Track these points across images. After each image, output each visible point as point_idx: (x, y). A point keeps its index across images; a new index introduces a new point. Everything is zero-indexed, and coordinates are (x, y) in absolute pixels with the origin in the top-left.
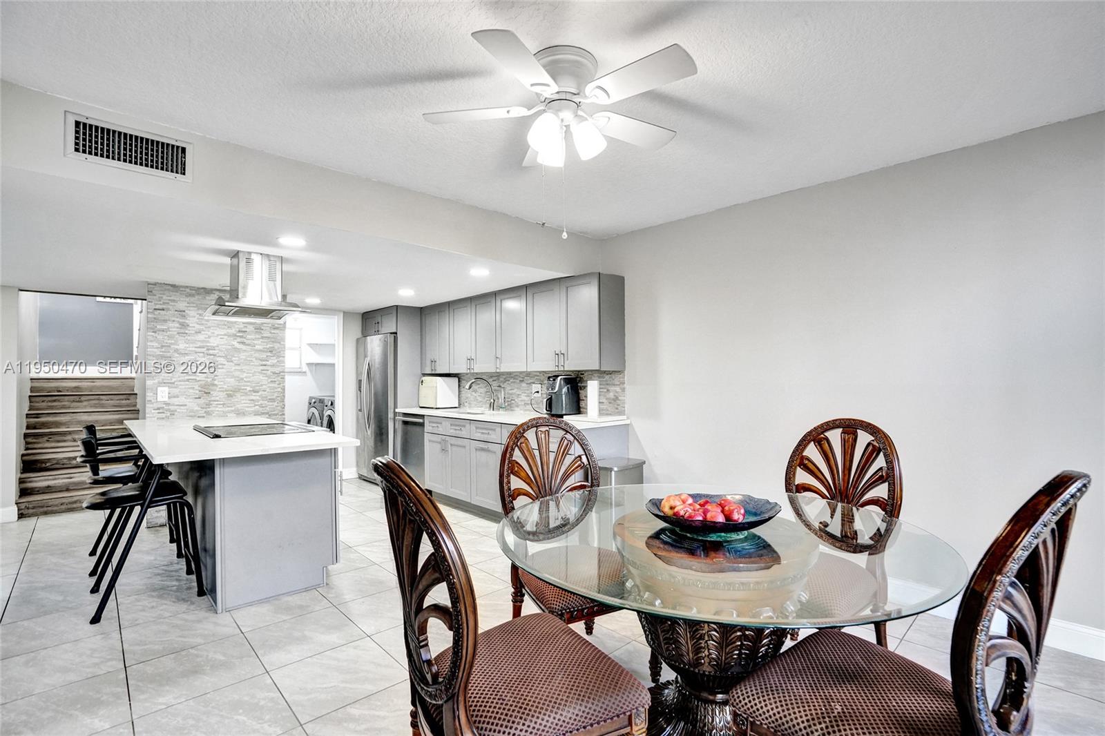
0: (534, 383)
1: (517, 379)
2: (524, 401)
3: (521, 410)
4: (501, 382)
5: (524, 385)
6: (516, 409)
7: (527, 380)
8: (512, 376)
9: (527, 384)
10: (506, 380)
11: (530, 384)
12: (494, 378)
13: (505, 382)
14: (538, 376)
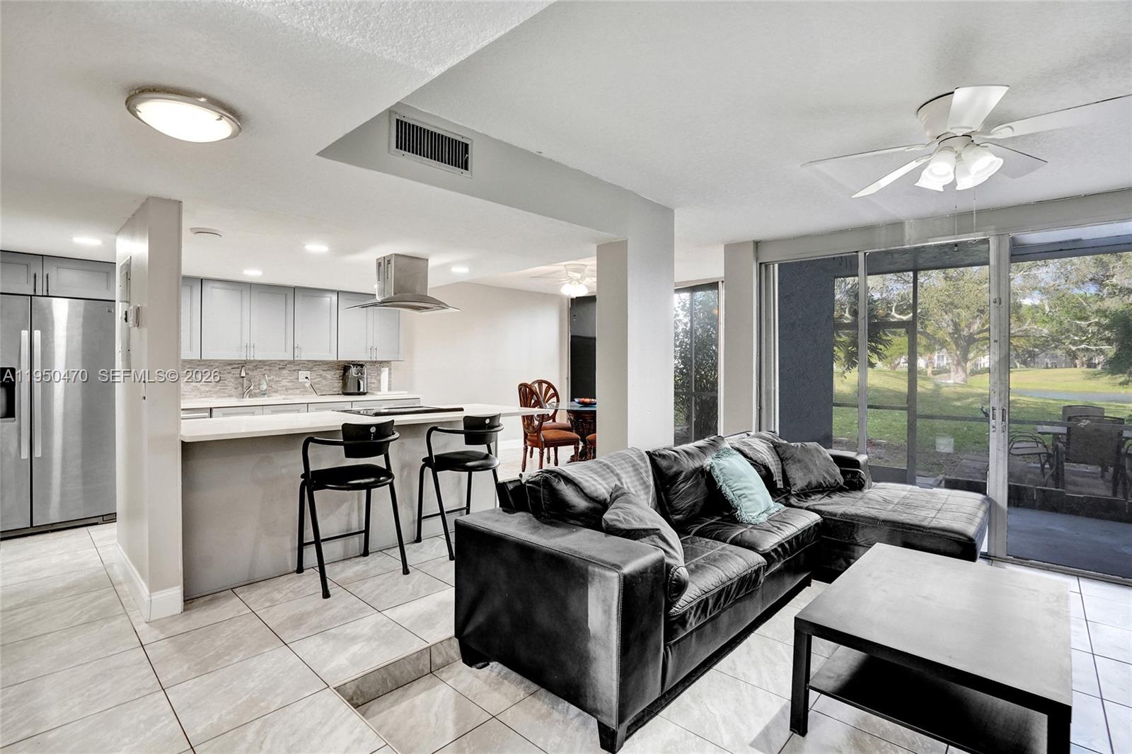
0: (300, 370)
1: (275, 366)
2: (286, 386)
3: (280, 394)
4: (249, 369)
5: (284, 372)
6: (274, 394)
7: (290, 367)
8: (266, 364)
9: (290, 371)
10: (256, 368)
11: (295, 370)
12: (236, 366)
13: (256, 369)
14: (304, 364)
